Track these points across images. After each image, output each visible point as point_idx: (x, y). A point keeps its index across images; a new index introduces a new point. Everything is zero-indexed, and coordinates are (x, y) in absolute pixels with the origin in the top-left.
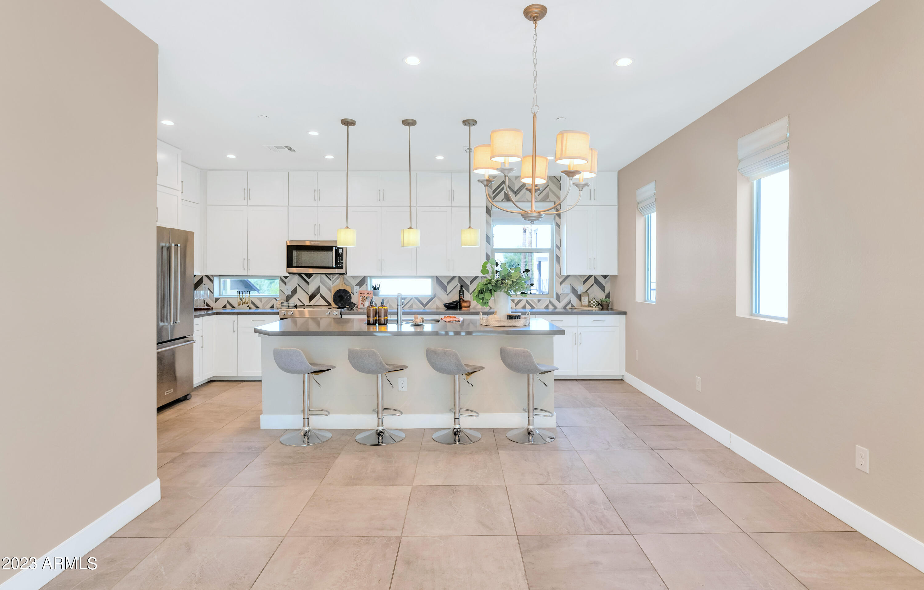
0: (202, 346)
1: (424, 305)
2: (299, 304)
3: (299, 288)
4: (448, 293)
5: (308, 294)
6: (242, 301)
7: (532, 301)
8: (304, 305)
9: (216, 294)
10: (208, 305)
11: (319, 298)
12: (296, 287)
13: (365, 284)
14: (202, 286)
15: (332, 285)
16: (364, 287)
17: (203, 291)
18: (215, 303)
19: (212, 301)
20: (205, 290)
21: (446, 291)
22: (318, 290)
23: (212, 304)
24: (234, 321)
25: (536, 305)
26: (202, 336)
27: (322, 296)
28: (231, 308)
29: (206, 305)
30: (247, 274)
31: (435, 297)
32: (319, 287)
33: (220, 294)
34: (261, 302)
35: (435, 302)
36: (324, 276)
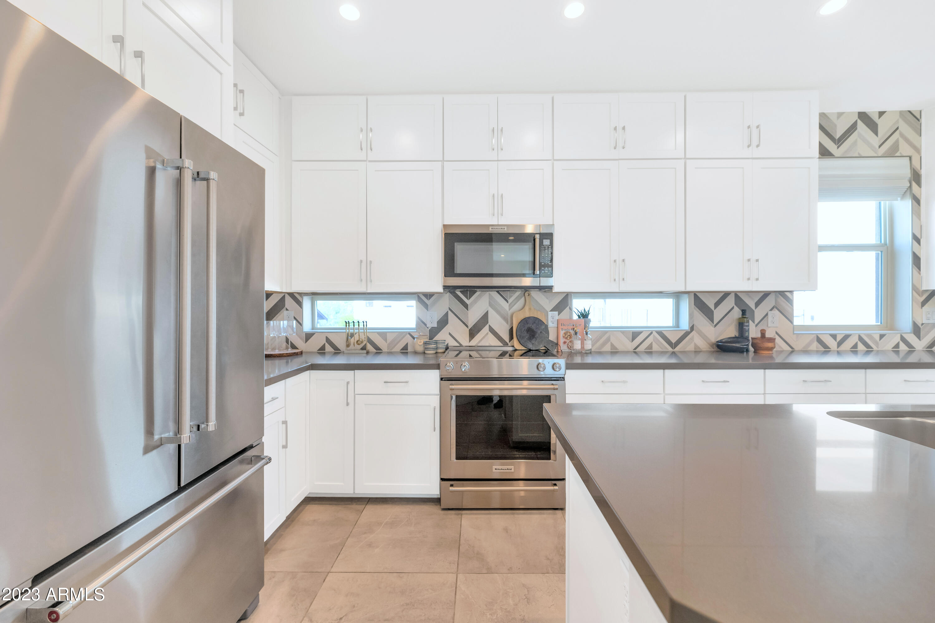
0: (284, 444)
1: (674, 345)
2: (452, 343)
3: (450, 315)
4: (715, 322)
5: (467, 326)
6: (353, 338)
7: (870, 336)
8: (461, 345)
9: (307, 327)
10: (293, 347)
11: (487, 334)
12: (446, 315)
13: (568, 307)
14: (284, 313)
15: (509, 310)
16: (565, 314)
17: (285, 322)
18: (306, 342)
19: (301, 338)
20: (288, 319)
21: (712, 321)
22: (485, 319)
23: (301, 345)
24: (348, 383)
25: (877, 344)
26: (285, 422)
27: (492, 330)
28: (333, 350)
29: (289, 346)
30: (367, 289)
31: (692, 328)
32: (487, 313)
33: (313, 328)
34: (386, 340)
35: (692, 339)
36: (494, 294)
